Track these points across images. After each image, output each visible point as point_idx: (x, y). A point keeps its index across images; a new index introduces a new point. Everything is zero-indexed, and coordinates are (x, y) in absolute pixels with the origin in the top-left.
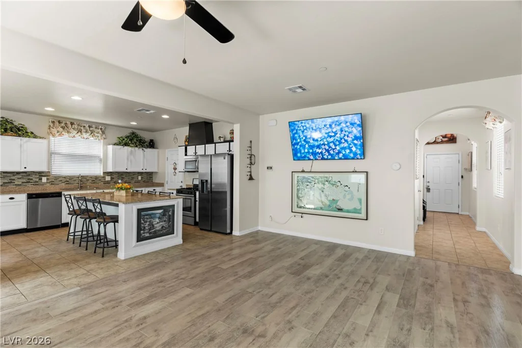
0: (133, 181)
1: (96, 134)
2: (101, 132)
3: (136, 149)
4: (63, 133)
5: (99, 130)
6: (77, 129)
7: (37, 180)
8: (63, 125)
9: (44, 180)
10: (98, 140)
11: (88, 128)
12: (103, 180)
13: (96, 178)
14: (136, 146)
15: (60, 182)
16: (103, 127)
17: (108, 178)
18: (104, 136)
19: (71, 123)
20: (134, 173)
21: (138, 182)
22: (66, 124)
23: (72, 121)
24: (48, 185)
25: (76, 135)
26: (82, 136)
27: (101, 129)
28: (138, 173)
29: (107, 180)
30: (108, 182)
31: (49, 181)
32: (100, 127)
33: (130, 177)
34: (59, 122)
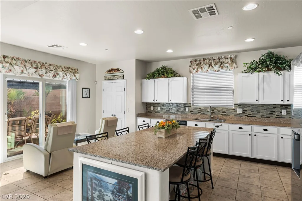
0: (274, 116)
1: (225, 65)
2: (230, 62)
3: (271, 73)
4: (199, 69)
5: (229, 60)
6: (209, 63)
7: (183, 109)
8: (198, 62)
9: (187, 109)
10: (228, 70)
11: (218, 60)
12: (235, 113)
13: (227, 110)
14: (269, 70)
15: (197, 112)
16: (232, 56)
17: (240, 111)
18: (234, 65)
19: (203, 59)
20: (275, 106)
21: (283, 117)
22: (200, 61)
23: (204, 57)
24: (190, 113)
25: (209, 70)
26: (214, 69)
27: (231, 58)
28: (282, 105)
29: (238, 112)
30: (239, 115)
31: (190, 111)
32: (229, 56)
33: (269, 110)
34: (196, 61)
